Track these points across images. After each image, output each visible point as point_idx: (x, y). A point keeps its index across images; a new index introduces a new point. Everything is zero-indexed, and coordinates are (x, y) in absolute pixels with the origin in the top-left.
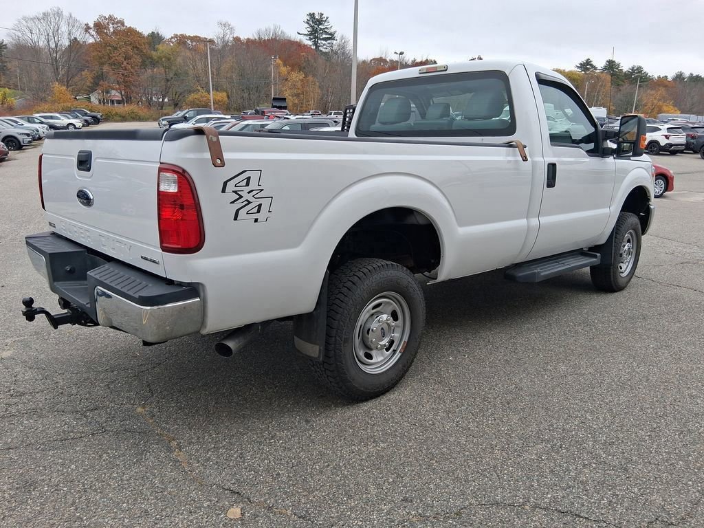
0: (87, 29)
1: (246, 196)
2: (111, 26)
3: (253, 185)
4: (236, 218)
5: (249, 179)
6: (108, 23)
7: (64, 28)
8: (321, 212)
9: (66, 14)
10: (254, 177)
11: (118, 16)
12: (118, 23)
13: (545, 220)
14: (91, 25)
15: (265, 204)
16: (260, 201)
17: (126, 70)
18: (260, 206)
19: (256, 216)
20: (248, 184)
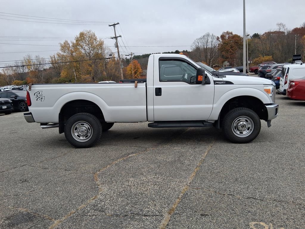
0: (218, 38)
1: (39, 96)
2: (227, 35)
3: (40, 94)
4: (37, 100)
5: (39, 93)
6: (226, 35)
7: (210, 40)
8: (57, 100)
9: (211, 34)
10: (41, 92)
11: (230, 31)
12: (230, 34)
13: (156, 107)
14: (219, 37)
15: (43, 98)
16: (42, 97)
17: (230, 52)
18: (42, 98)
19: (41, 100)
20: (39, 94)
